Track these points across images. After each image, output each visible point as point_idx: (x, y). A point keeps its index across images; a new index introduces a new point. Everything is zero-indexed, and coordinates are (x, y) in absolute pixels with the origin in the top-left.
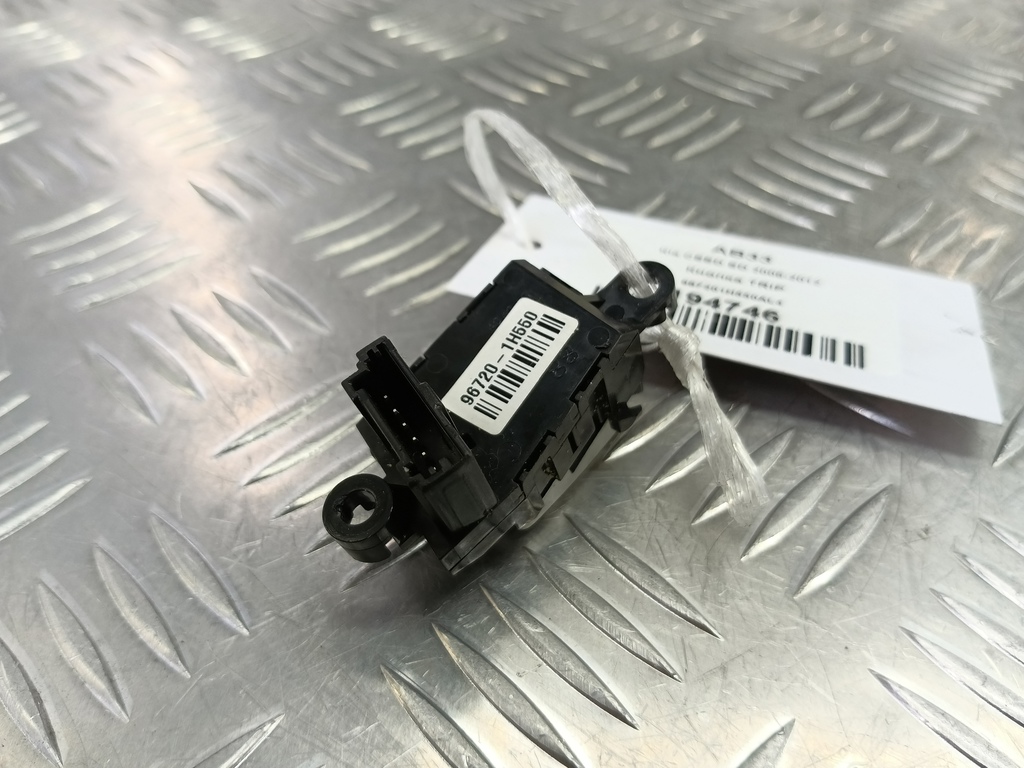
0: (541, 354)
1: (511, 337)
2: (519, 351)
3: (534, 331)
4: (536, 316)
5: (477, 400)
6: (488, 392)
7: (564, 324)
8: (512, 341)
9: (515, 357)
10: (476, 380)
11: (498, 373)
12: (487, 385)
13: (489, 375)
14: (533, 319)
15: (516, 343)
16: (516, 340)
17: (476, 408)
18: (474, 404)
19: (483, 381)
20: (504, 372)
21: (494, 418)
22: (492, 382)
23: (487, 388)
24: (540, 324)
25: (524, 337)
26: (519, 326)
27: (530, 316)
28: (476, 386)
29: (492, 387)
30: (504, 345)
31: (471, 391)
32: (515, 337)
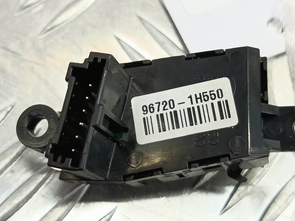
0: (201, 123)
1: (198, 96)
2: (193, 108)
3: (212, 104)
4: (222, 96)
5: (149, 114)
6: (157, 115)
7: (230, 117)
8: (197, 99)
9: (189, 109)
10: (159, 103)
11: (172, 110)
12: (161, 111)
13: (167, 107)
14: (219, 97)
15: (197, 102)
16: (199, 100)
17: (144, 119)
18: (145, 116)
19: (162, 107)
20: (175, 112)
21: (147, 134)
22: (164, 113)
23: (159, 113)
24: (219, 103)
25: (204, 103)
26: (208, 94)
27: (220, 93)
28: (156, 106)
29: (162, 115)
30: (190, 97)
31: (151, 107)
32: (200, 98)
